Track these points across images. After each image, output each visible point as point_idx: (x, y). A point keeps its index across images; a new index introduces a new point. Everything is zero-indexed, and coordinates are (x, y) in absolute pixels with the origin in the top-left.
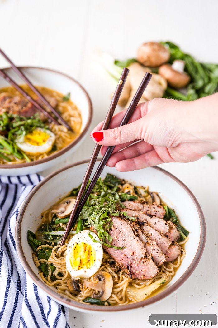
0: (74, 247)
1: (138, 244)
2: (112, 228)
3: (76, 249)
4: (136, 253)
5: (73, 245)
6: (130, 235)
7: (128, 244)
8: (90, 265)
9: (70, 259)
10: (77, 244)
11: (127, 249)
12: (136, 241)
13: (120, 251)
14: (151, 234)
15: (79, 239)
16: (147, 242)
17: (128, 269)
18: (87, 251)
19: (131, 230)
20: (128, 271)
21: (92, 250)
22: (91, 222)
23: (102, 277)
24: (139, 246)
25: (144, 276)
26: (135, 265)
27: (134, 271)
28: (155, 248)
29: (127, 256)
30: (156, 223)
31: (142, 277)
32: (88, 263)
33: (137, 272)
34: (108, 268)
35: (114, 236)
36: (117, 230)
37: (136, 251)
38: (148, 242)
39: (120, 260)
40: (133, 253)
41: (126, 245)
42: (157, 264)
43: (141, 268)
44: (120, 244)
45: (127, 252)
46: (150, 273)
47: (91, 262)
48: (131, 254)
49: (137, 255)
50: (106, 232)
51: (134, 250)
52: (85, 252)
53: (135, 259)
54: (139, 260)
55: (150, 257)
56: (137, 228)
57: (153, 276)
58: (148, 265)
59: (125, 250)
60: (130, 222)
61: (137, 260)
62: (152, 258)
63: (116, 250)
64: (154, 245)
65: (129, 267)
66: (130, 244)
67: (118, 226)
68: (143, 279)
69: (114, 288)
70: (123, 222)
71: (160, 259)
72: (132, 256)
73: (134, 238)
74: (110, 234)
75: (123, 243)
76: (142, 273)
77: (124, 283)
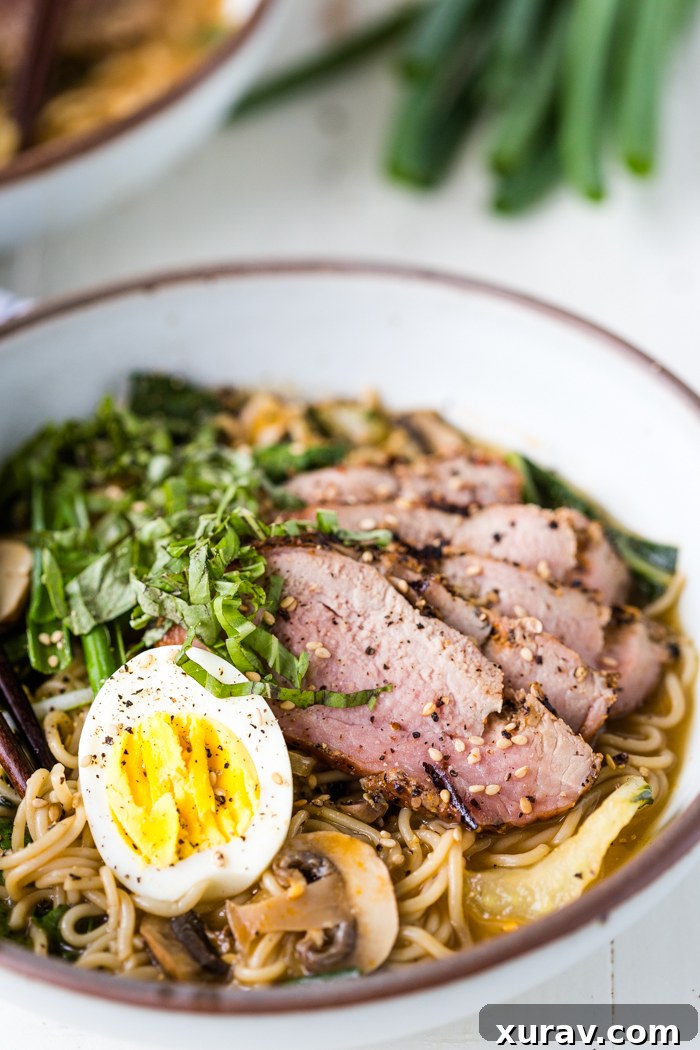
0: (114, 753)
1: (450, 649)
2: (289, 602)
3: (132, 759)
4: (454, 703)
5: (109, 740)
6: (394, 618)
7: (395, 664)
8: (234, 817)
9: (115, 820)
10: (130, 730)
11: (398, 693)
12: (437, 640)
13: (367, 710)
14: (496, 592)
15: (129, 704)
16: (487, 631)
17: (439, 785)
18: (199, 752)
19: (392, 591)
20: (444, 795)
21: (221, 738)
22: (161, 605)
23: (320, 857)
24: (460, 657)
25: (532, 799)
26: (471, 759)
27: (473, 789)
28: (540, 652)
29: (412, 729)
30: (497, 538)
31: (524, 806)
32: (224, 814)
33: (492, 790)
34: (332, 814)
35: (310, 645)
36: (317, 613)
37: (453, 689)
38: (493, 632)
39: (382, 758)
40: (440, 704)
41: (386, 674)
42: (577, 726)
43: (502, 764)
44: (358, 676)
45: (407, 709)
46: (556, 777)
47: (237, 804)
48: (429, 708)
49: (462, 708)
50: (264, 634)
51: (435, 685)
52: (187, 761)
53: (460, 731)
54: (480, 728)
55: (531, 699)
56: (416, 577)
57: (580, 790)
58: (537, 740)
59: (387, 701)
60: (367, 556)
61: (466, 734)
62: (545, 701)
63: (342, 714)
64: (533, 636)
65: (437, 776)
66: (407, 662)
67: (314, 586)
68: (529, 818)
69: (401, 898)
70: (338, 561)
71: (583, 703)
72: (436, 718)
73: (420, 627)
74: (286, 642)
75: (371, 668)
76: (519, 788)
77: (446, 861)
